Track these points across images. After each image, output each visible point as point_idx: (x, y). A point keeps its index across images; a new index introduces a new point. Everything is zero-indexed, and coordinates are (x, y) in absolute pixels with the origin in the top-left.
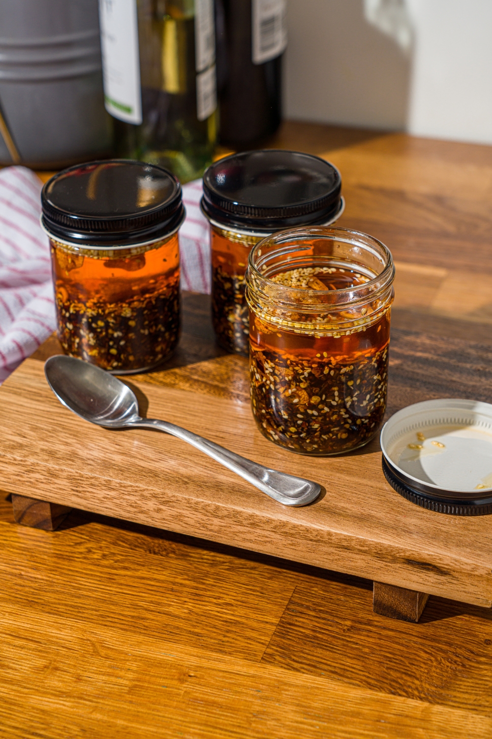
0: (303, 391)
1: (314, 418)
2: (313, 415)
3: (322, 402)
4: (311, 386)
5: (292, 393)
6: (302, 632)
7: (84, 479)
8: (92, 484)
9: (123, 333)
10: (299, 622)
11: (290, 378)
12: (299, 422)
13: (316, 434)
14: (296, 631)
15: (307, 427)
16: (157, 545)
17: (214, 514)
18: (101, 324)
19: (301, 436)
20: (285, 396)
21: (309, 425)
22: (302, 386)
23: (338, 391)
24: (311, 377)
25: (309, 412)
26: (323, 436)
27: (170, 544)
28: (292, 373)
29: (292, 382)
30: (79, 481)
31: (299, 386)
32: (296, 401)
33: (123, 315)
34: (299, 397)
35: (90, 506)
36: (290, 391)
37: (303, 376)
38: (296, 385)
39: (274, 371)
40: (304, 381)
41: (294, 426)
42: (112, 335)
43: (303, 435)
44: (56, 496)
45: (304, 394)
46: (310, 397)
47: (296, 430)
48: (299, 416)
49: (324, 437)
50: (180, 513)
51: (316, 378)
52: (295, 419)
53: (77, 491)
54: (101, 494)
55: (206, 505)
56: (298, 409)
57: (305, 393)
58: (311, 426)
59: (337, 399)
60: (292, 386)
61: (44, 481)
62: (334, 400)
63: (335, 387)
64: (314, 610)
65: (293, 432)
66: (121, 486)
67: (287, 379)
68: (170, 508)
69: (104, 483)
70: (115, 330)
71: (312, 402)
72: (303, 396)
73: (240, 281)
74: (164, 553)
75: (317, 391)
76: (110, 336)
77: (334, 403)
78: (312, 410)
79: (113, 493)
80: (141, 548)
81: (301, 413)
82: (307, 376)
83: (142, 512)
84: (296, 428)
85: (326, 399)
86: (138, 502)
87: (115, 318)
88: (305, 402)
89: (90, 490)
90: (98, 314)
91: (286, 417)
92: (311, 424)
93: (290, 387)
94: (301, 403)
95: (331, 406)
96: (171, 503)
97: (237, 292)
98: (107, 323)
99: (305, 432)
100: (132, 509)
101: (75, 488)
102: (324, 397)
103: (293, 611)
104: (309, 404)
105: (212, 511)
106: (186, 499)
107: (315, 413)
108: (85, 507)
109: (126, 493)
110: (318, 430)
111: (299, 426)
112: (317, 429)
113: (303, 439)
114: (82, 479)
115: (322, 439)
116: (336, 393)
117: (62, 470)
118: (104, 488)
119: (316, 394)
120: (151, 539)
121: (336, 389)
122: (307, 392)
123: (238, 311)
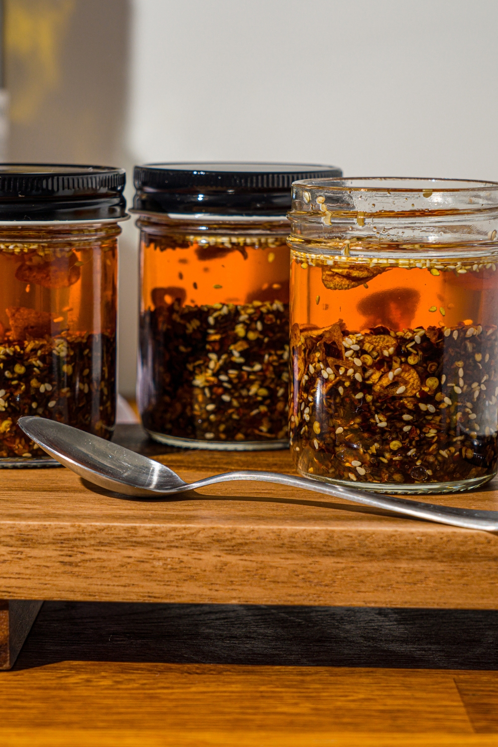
0: (412, 371)
1: (430, 418)
2: (427, 413)
3: (440, 388)
4: (425, 360)
5: (395, 377)
7: (87, 536)
8: (101, 544)
9: (53, 386)
11: (391, 350)
12: (406, 429)
13: (431, 449)
15: (419, 436)
17: (325, 548)
18: (19, 369)
19: (409, 453)
20: (381, 386)
21: (421, 432)
22: (412, 361)
23: (463, 368)
24: (424, 344)
25: (423, 407)
26: (442, 452)
28: (395, 342)
29: (395, 358)
30: (77, 543)
31: (406, 362)
32: (401, 390)
34: (406, 383)
35: (94, 588)
36: (391, 375)
37: (413, 344)
38: (401, 363)
39: (361, 347)
40: (415, 352)
41: (396, 439)
42: (37, 389)
43: (411, 452)
44: (29, 584)
45: (412, 377)
46: (423, 380)
47: (401, 445)
48: (406, 417)
49: (444, 453)
50: (262, 562)
51: (431, 344)
52: (399, 425)
53: (70, 564)
54: (116, 556)
55: (311, 535)
56: (403, 406)
57: (415, 375)
58: (425, 433)
59: (461, 382)
60: (394, 364)
61: (8, 557)
62: (458, 385)
63: (459, 360)
65: (395, 448)
66: (155, 534)
67: (386, 353)
68: (244, 557)
69: (124, 534)
70: (42, 381)
71: (426, 389)
72: (411, 380)
75: (434, 368)
76: (32, 392)
77: (458, 390)
78: (426, 403)
79: (139, 553)
81: (410, 412)
82: (419, 341)
83: (192, 578)
84: (401, 441)
85: (446, 382)
86: (185, 558)
87: (42, 358)
88: (414, 392)
89: (97, 555)
90: (15, 352)
91: (383, 424)
92: (424, 430)
93: (390, 368)
94: (408, 394)
95: (453, 396)
96: (246, 548)
97: (211, 331)
98: (29, 368)
99: (414, 447)
100: (174, 576)
101: (67, 559)
102: (444, 378)
104: (422, 393)
105: (320, 545)
106: (273, 532)
107: (431, 408)
108: (84, 594)
109: (164, 545)
110: (435, 439)
111: (406, 436)
112: (433, 437)
113: (411, 461)
114: (83, 536)
115: (440, 458)
116: (461, 373)
117: (45, 528)
118: (121, 545)
119: (432, 375)
121: (460, 364)
122: (418, 373)
123: (212, 365)
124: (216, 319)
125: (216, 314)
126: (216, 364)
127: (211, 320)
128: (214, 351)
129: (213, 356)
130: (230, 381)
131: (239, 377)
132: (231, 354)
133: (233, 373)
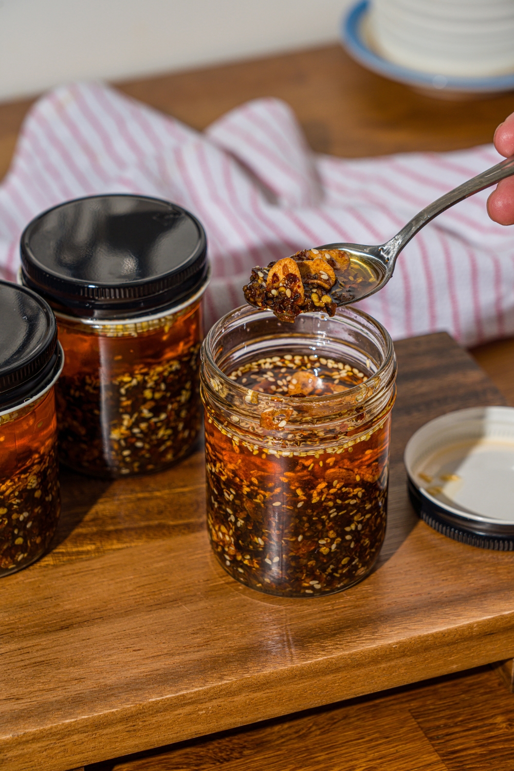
6: (473, 754)
9: (29, 512)
10: (458, 745)
14: (466, 756)
16: (217, 750)
18: (2, 511)
27: (230, 741)
30: (139, 716)
33: (28, 488)
42: (18, 519)
54: (169, 716)
64: (456, 725)
70: (20, 512)
73: (126, 383)
74: (236, 754)
76: (14, 523)
80: (205, 763)
89: (154, 720)
97: (123, 399)
103: (438, 739)
114: (143, 711)
120: (202, 747)
123: (126, 423)
124: (127, 390)
125: (127, 386)
126: (129, 421)
127: (123, 391)
128: (126, 413)
129: (126, 417)
130: (142, 432)
131: (149, 427)
132: (141, 412)
133: (143, 426)
